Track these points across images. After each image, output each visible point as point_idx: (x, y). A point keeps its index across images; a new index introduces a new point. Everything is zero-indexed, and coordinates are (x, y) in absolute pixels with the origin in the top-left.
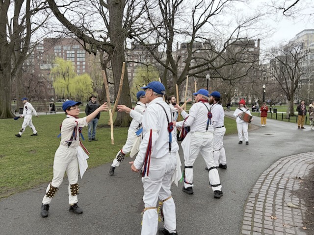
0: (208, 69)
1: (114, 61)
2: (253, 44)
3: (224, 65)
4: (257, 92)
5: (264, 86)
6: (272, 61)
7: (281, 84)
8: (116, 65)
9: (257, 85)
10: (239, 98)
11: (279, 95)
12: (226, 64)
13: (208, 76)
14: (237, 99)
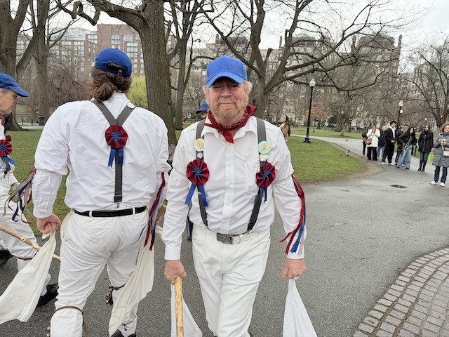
0: (313, 71)
1: (146, 44)
2: (392, 43)
3: (339, 65)
4: (390, 113)
5: (401, 104)
6: (418, 69)
7: (428, 101)
8: (149, 51)
9: (390, 102)
10: (362, 121)
11: (423, 119)
12: (343, 63)
13: (312, 83)
14: (360, 122)
